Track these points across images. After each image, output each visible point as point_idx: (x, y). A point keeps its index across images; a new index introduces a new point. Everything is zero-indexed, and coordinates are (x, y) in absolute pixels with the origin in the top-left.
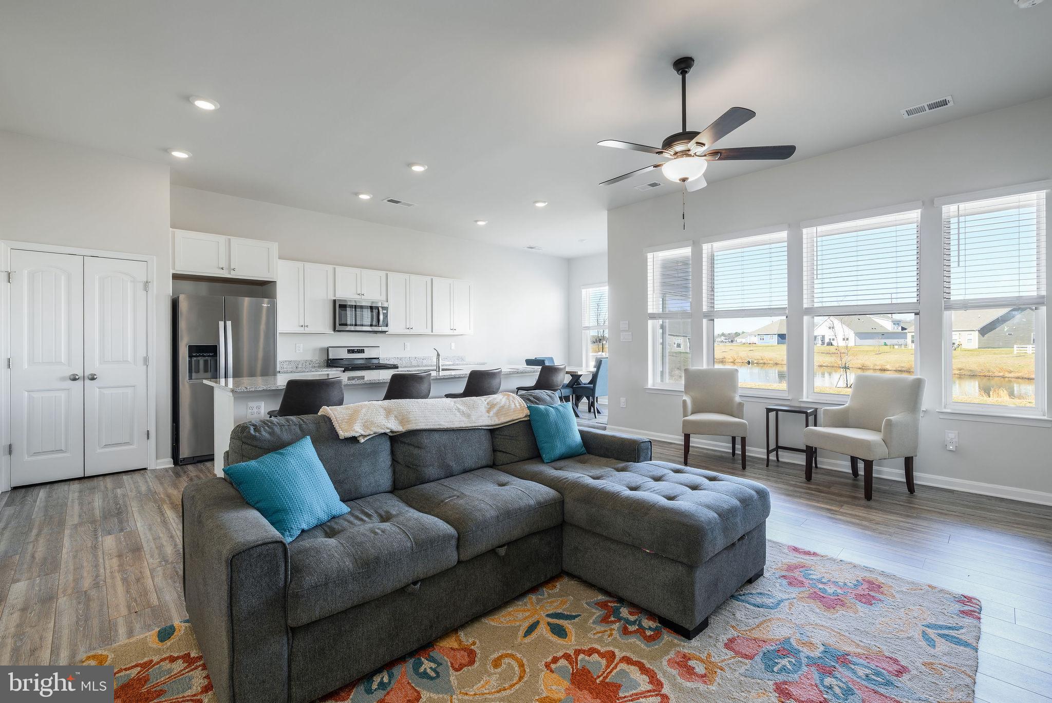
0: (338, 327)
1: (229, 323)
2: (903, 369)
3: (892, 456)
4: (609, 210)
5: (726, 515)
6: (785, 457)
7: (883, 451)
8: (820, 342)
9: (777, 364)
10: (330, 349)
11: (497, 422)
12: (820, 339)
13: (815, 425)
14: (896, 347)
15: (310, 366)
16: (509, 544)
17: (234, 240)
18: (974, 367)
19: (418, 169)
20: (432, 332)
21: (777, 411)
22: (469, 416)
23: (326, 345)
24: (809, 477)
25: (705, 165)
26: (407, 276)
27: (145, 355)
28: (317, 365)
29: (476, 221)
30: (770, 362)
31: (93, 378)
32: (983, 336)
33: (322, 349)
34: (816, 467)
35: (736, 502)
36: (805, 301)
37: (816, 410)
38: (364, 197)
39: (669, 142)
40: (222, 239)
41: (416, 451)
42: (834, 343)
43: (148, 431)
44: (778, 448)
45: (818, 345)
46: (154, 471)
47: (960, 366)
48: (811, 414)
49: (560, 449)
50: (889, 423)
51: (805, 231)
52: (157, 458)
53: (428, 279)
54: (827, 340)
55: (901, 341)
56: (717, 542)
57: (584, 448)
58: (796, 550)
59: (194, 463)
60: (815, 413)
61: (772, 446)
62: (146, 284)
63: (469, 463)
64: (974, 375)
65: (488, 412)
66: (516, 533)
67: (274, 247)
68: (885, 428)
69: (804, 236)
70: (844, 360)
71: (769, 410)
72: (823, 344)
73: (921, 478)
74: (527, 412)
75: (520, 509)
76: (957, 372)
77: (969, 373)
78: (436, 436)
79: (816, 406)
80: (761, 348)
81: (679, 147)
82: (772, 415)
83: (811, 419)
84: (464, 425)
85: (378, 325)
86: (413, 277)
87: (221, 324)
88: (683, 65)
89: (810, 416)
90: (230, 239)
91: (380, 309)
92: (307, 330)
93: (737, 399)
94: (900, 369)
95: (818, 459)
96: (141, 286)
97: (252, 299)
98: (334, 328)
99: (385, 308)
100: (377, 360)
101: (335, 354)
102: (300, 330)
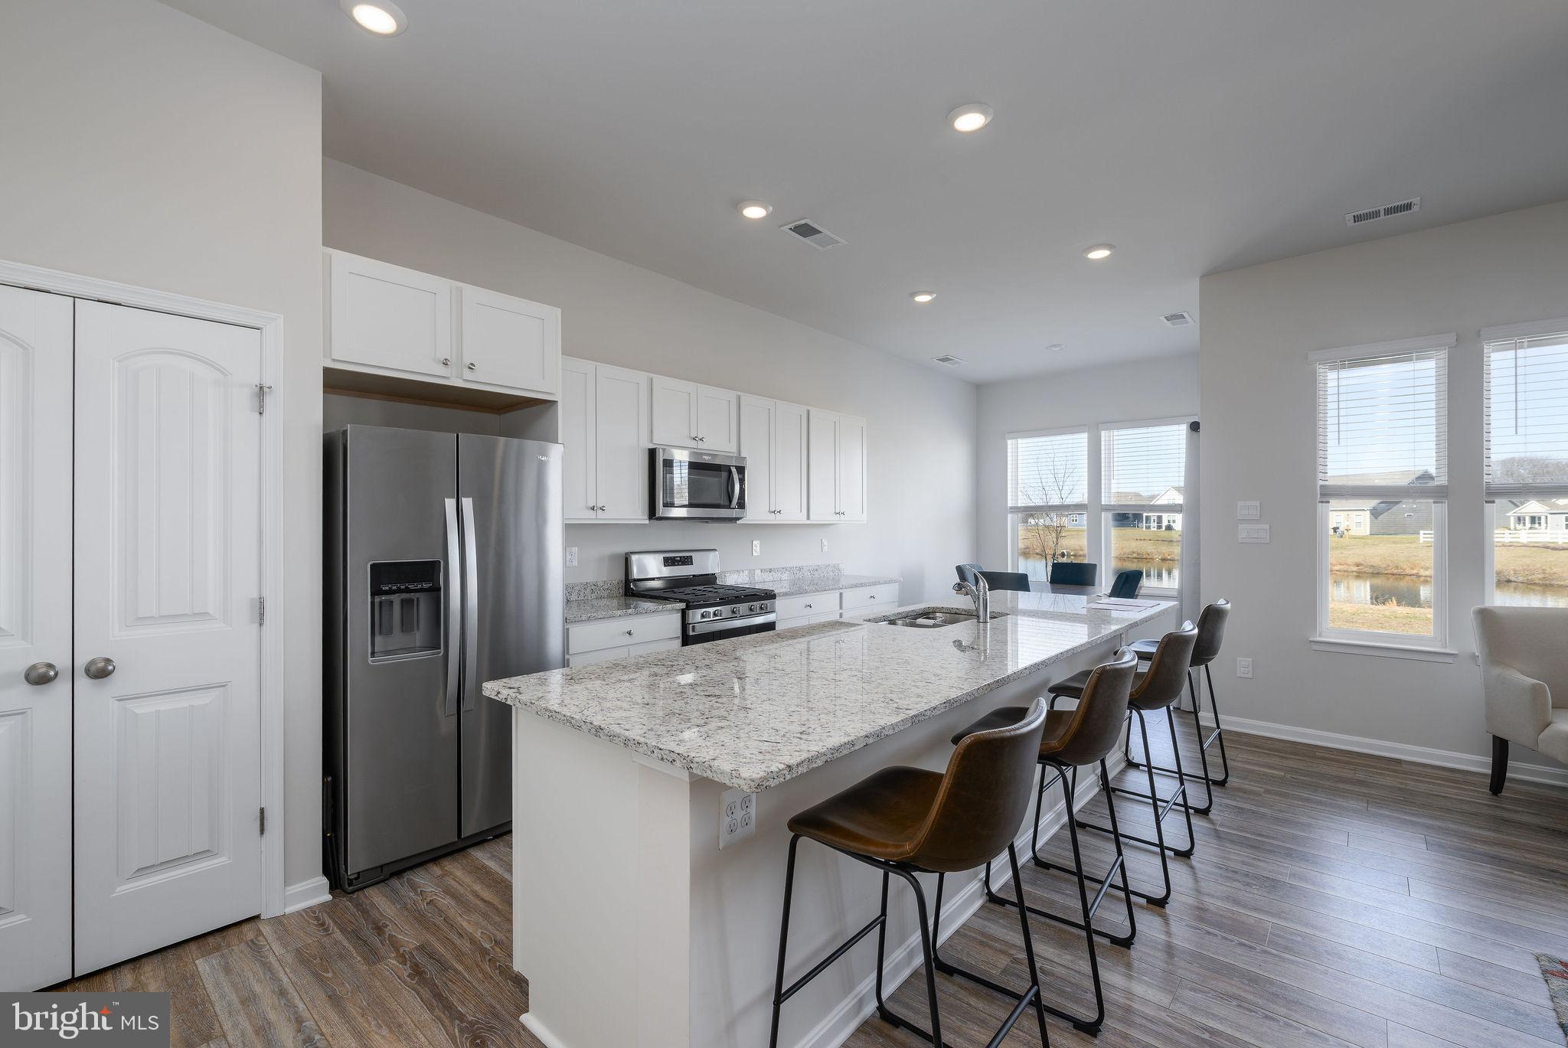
0: (661, 511)
1: (467, 503)
10: (634, 558)
15: (593, 596)
17: (470, 292)
18: (1376, 561)
20: (808, 518)
23: (622, 548)
26: (769, 403)
27: (255, 595)
28: (605, 594)
31: (100, 672)
32: (1376, 518)
33: (613, 558)
40: (444, 285)
43: (262, 811)
45: (1152, 529)
46: (278, 921)
47: (1356, 560)
52: (287, 882)
53: (804, 410)
59: (383, 881)
62: (261, 391)
64: (1378, 573)
67: (551, 319)
72: (1159, 527)
76: (1355, 569)
77: (1370, 571)
80: (1075, 533)
85: (726, 506)
86: (779, 405)
87: (450, 504)
90: (460, 289)
91: (734, 470)
92: (602, 518)
96: (243, 399)
97: (515, 441)
98: (652, 513)
99: (741, 470)
100: (709, 579)
101: (642, 568)
102: (589, 517)
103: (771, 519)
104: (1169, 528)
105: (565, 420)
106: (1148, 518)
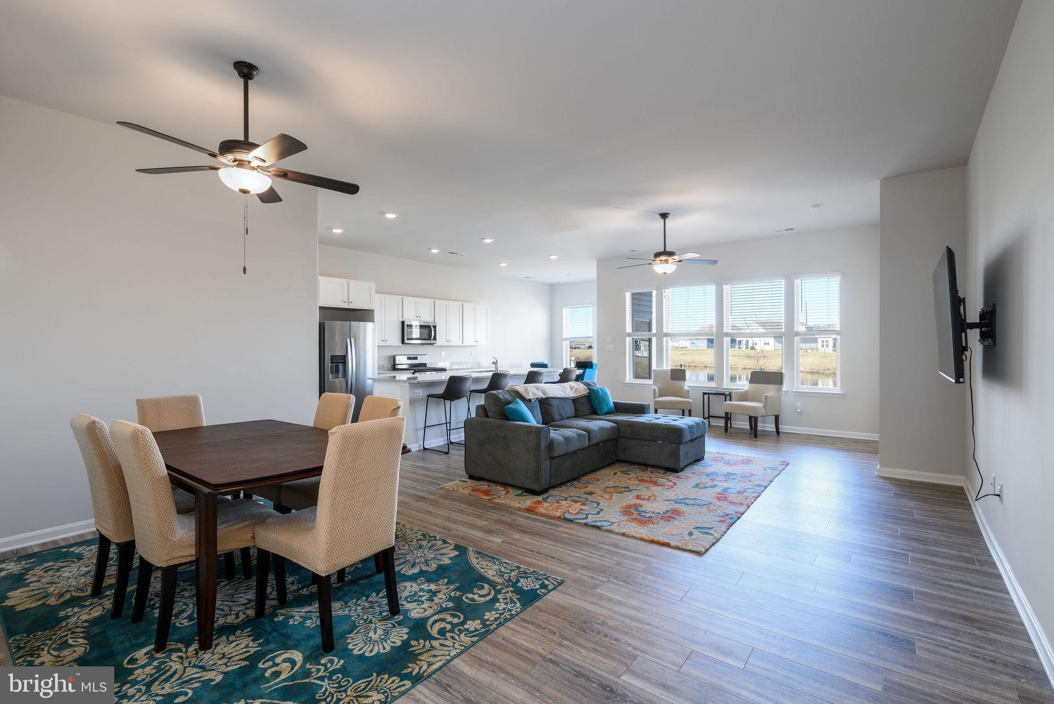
0: (406, 341)
1: (353, 340)
2: (814, 371)
3: (768, 415)
4: (597, 261)
5: (690, 427)
6: (714, 422)
7: (763, 412)
8: (745, 346)
9: (706, 367)
10: (397, 356)
11: (576, 395)
12: (744, 343)
13: (730, 401)
14: (809, 351)
15: (382, 370)
16: (603, 442)
17: (352, 282)
19: (488, 241)
20: (463, 343)
21: (709, 394)
22: (565, 392)
23: (393, 354)
24: (726, 430)
25: (676, 266)
26: (446, 302)
28: (386, 369)
29: (500, 263)
30: (700, 365)
33: (390, 357)
34: (731, 426)
35: (693, 424)
36: (724, 328)
37: (731, 393)
38: (435, 251)
39: (657, 255)
40: (344, 281)
41: (549, 407)
42: (756, 347)
44: (709, 417)
45: (742, 349)
48: (728, 395)
49: (606, 409)
50: (766, 397)
51: (724, 287)
53: (460, 304)
54: (750, 345)
55: (813, 345)
56: (688, 437)
57: (615, 410)
58: (718, 453)
60: (730, 394)
61: (706, 416)
63: (569, 415)
65: (571, 390)
66: (605, 438)
67: (373, 285)
68: (764, 400)
69: (724, 290)
70: (760, 363)
71: (704, 394)
72: (747, 348)
73: (784, 428)
74: (588, 391)
75: (605, 428)
78: (555, 401)
79: (730, 391)
80: (692, 352)
81: (663, 258)
82: (706, 396)
83: (728, 398)
84: (562, 396)
85: (430, 339)
86: (451, 303)
87: (349, 340)
88: (664, 216)
89: (727, 396)
90: (348, 282)
91: (432, 327)
92: (387, 344)
93: (686, 388)
94: (811, 370)
95: (732, 422)
97: (362, 323)
98: (403, 342)
99: (435, 327)
100: (425, 365)
101: (399, 361)
102: (383, 343)
103: (447, 344)
104: (753, 348)
105: (377, 316)
106: (740, 342)
